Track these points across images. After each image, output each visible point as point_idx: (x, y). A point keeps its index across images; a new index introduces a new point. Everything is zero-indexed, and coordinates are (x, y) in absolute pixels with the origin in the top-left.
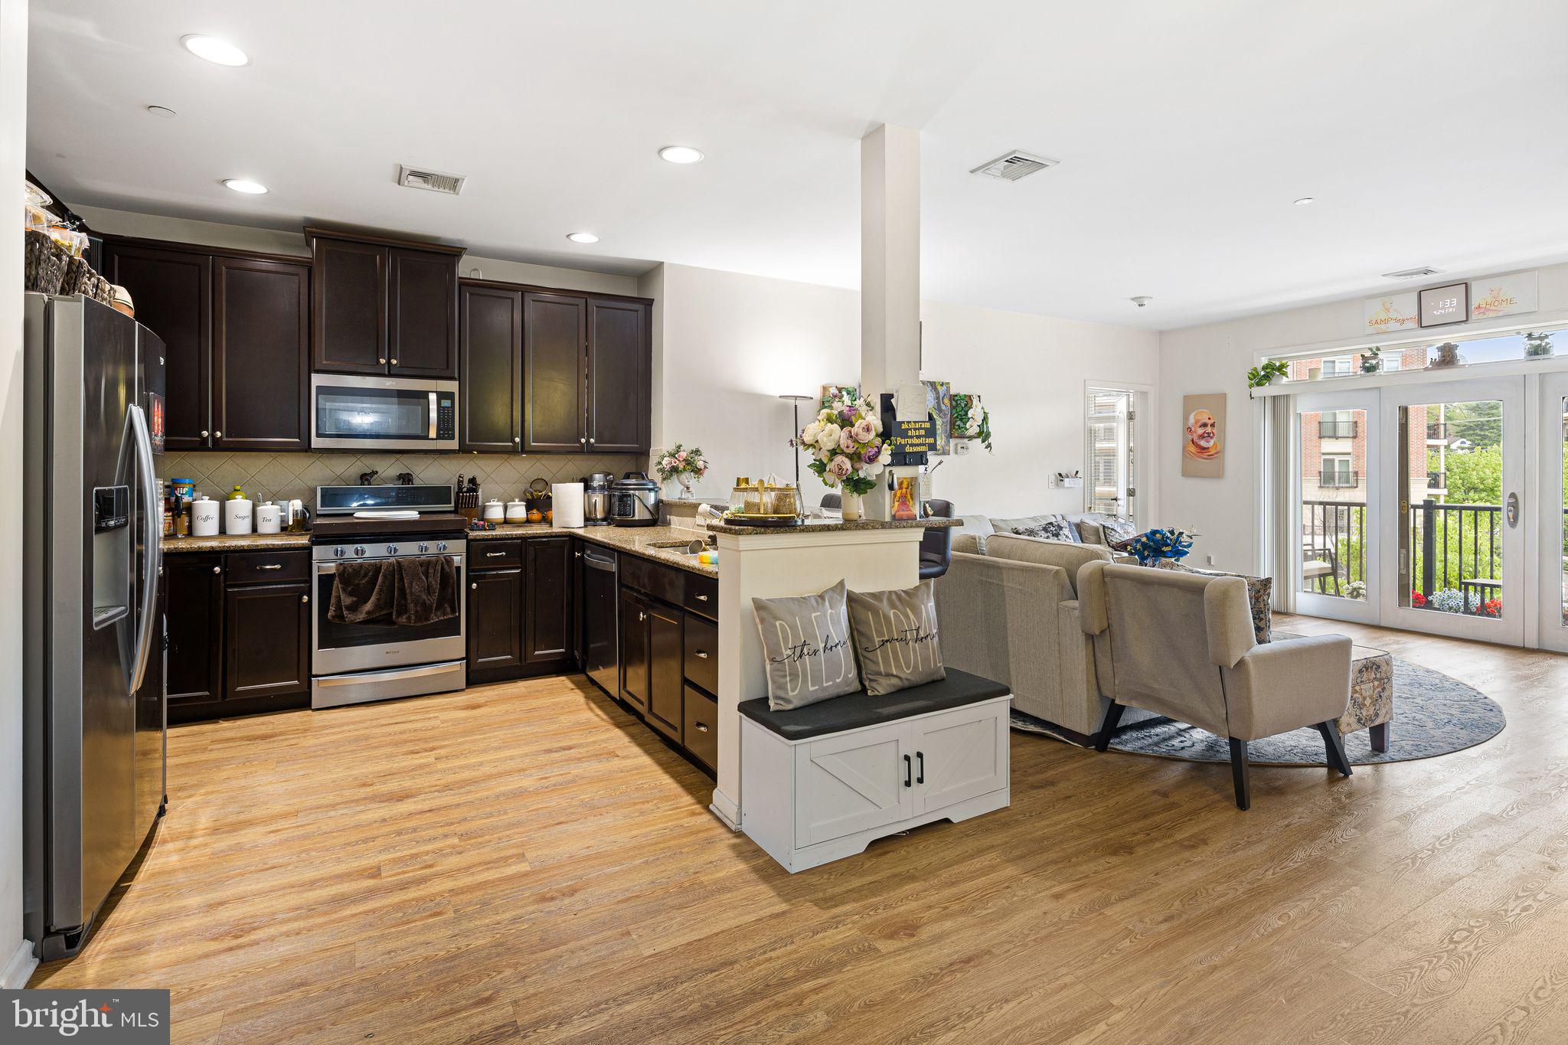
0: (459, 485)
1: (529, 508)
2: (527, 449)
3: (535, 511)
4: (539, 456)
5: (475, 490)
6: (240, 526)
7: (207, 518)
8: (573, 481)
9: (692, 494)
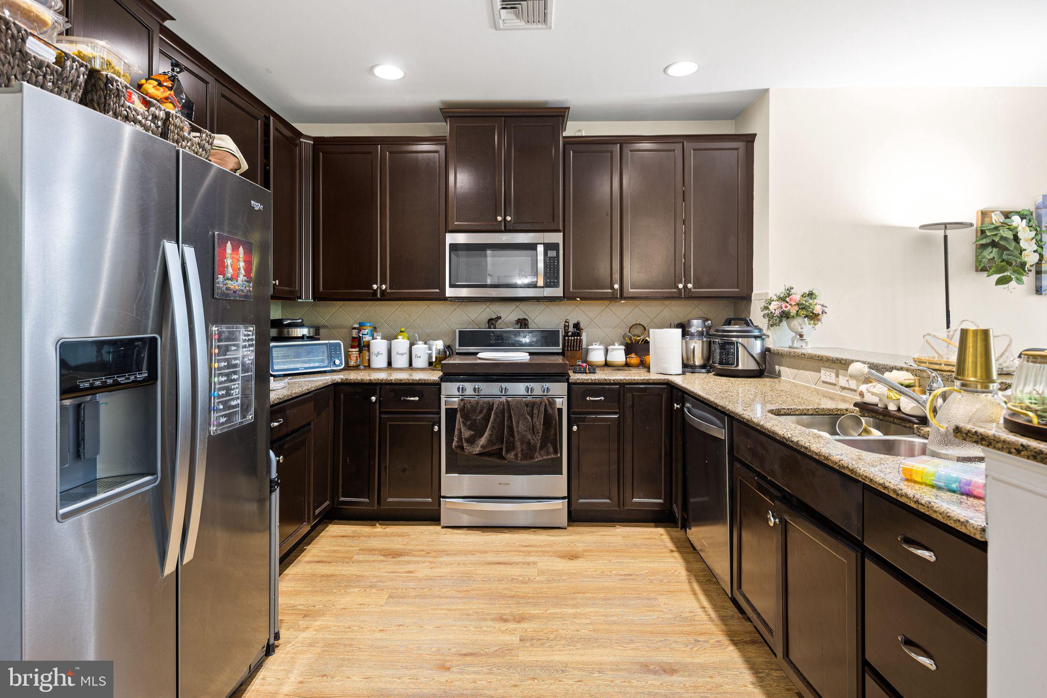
0: (565, 329)
1: (628, 352)
2: (625, 295)
3: (633, 355)
4: (637, 302)
5: (579, 335)
6: (400, 361)
7: (378, 354)
8: (670, 327)
9: (807, 343)
